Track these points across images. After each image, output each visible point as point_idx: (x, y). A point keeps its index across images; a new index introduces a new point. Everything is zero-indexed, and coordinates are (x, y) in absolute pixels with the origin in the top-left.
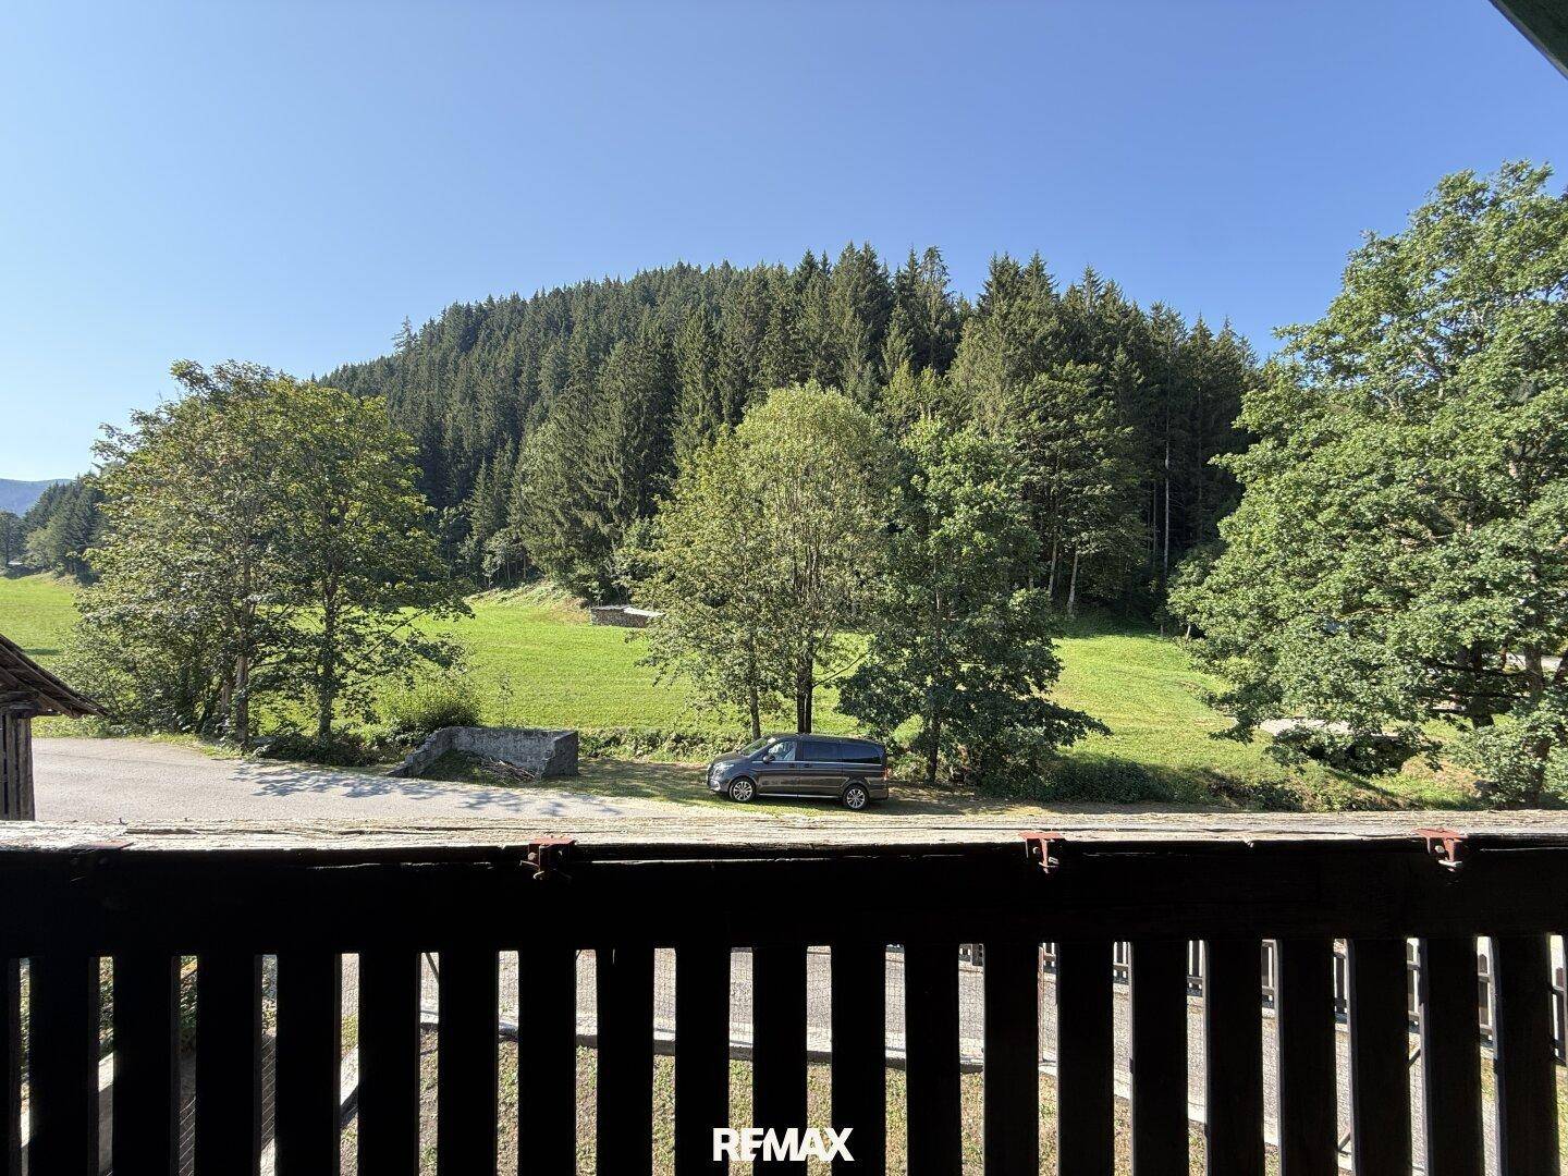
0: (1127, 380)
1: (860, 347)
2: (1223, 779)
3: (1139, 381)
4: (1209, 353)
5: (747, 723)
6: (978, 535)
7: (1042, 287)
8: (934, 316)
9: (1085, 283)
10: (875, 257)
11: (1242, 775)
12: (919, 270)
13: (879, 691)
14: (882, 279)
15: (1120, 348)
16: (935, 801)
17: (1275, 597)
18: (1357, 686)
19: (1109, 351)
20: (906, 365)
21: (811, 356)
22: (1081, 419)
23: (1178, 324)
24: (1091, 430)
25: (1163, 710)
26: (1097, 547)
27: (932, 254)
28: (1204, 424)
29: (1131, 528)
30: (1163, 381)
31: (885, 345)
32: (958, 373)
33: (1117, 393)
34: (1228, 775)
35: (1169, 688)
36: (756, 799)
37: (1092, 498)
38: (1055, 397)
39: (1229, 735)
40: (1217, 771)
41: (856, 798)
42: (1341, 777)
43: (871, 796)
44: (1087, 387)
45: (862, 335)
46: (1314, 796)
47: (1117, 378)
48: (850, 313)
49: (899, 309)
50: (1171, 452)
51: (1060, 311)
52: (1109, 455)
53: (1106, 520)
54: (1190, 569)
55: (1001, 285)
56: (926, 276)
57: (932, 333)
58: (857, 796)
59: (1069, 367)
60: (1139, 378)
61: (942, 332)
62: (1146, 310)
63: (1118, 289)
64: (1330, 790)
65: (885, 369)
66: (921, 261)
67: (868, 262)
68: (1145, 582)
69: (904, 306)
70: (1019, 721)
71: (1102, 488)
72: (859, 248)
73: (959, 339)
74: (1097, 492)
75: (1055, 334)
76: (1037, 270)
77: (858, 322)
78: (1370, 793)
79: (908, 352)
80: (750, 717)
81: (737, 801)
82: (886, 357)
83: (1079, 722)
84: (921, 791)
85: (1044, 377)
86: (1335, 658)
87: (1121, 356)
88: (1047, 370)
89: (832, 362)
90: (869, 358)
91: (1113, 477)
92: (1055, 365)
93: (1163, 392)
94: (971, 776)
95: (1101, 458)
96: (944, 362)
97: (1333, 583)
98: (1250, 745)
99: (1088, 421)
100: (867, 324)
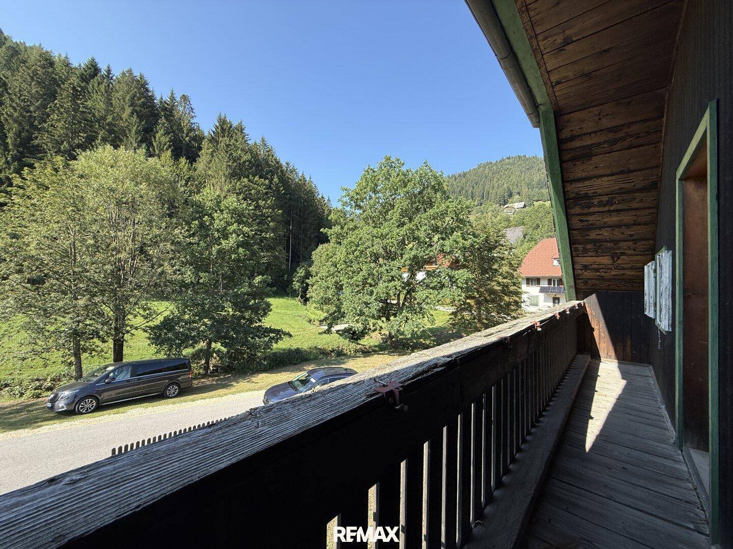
0: (278, 190)
1: (136, 133)
2: (321, 349)
3: (283, 192)
4: (306, 188)
5: (70, 364)
6: (241, 250)
7: (243, 138)
8: (185, 131)
9: (261, 143)
10: (147, 84)
11: (326, 347)
12: (176, 104)
13: (181, 330)
14: (152, 98)
15: (276, 176)
16: (214, 383)
17: (341, 281)
18: (366, 310)
19: (271, 176)
20: (169, 153)
21: (97, 126)
22: (262, 203)
23: (296, 173)
24: (266, 209)
25: (297, 327)
26: (267, 260)
27: (185, 98)
28: (304, 214)
29: (280, 253)
30: (291, 194)
31: (155, 138)
32: (201, 165)
33: (274, 194)
34: (322, 348)
35: (296, 318)
36: (100, 408)
37: (266, 238)
38: (250, 190)
39: (325, 333)
40: (319, 347)
41: (172, 391)
42: (353, 342)
43: (182, 387)
44: (264, 189)
45: (138, 126)
46: (346, 350)
47: (274, 188)
48: (128, 110)
49: (163, 120)
50: (293, 224)
51: (250, 151)
52: (272, 221)
53: (270, 248)
54: (301, 271)
55: (223, 130)
56: (181, 109)
57: (184, 140)
58: (174, 389)
59: (257, 178)
60: (282, 191)
61: (190, 141)
62: (283, 163)
63: (274, 151)
64: (350, 347)
65: (154, 151)
66: (178, 99)
67: (142, 86)
68: (283, 276)
69: (166, 119)
70: (257, 336)
71: (270, 235)
72: (137, 74)
73: (200, 149)
74: (268, 236)
75: (250, 161)
76: (241, 129)
77: (135, 119)
78: (360, 346)
79: (170, 146)
80: (73, 359)
81: (82, 414)
82: (155, 144)
83: (279, 334)
84: (203, 380)
85: (246, 180)
86: (360, 301)
87: (276, 180)
88: (247, 177)
89: (113, 135)
90: (142, 141)
91: (274, 230)
92: (251, 176)
93: (290, 199)
94: (222, 368)
95: (270, 222)
96: (192, 158)
97: (359, 277)
98: (331, 335)
99: (265, 204)
100: (141, 121)
